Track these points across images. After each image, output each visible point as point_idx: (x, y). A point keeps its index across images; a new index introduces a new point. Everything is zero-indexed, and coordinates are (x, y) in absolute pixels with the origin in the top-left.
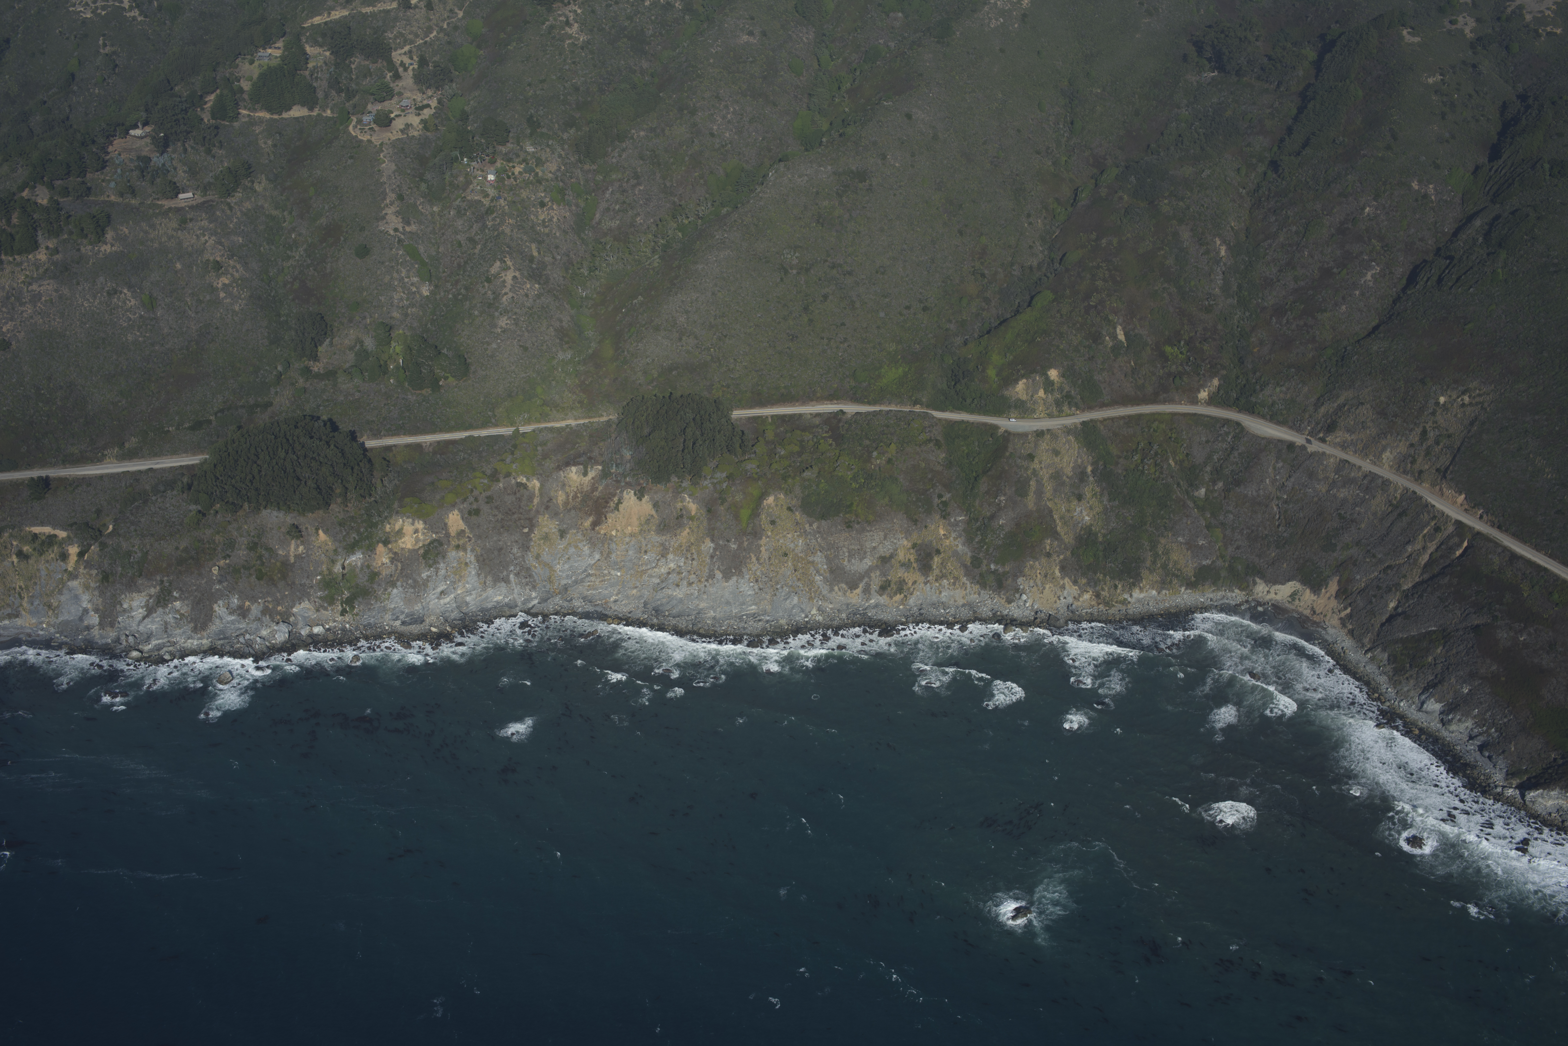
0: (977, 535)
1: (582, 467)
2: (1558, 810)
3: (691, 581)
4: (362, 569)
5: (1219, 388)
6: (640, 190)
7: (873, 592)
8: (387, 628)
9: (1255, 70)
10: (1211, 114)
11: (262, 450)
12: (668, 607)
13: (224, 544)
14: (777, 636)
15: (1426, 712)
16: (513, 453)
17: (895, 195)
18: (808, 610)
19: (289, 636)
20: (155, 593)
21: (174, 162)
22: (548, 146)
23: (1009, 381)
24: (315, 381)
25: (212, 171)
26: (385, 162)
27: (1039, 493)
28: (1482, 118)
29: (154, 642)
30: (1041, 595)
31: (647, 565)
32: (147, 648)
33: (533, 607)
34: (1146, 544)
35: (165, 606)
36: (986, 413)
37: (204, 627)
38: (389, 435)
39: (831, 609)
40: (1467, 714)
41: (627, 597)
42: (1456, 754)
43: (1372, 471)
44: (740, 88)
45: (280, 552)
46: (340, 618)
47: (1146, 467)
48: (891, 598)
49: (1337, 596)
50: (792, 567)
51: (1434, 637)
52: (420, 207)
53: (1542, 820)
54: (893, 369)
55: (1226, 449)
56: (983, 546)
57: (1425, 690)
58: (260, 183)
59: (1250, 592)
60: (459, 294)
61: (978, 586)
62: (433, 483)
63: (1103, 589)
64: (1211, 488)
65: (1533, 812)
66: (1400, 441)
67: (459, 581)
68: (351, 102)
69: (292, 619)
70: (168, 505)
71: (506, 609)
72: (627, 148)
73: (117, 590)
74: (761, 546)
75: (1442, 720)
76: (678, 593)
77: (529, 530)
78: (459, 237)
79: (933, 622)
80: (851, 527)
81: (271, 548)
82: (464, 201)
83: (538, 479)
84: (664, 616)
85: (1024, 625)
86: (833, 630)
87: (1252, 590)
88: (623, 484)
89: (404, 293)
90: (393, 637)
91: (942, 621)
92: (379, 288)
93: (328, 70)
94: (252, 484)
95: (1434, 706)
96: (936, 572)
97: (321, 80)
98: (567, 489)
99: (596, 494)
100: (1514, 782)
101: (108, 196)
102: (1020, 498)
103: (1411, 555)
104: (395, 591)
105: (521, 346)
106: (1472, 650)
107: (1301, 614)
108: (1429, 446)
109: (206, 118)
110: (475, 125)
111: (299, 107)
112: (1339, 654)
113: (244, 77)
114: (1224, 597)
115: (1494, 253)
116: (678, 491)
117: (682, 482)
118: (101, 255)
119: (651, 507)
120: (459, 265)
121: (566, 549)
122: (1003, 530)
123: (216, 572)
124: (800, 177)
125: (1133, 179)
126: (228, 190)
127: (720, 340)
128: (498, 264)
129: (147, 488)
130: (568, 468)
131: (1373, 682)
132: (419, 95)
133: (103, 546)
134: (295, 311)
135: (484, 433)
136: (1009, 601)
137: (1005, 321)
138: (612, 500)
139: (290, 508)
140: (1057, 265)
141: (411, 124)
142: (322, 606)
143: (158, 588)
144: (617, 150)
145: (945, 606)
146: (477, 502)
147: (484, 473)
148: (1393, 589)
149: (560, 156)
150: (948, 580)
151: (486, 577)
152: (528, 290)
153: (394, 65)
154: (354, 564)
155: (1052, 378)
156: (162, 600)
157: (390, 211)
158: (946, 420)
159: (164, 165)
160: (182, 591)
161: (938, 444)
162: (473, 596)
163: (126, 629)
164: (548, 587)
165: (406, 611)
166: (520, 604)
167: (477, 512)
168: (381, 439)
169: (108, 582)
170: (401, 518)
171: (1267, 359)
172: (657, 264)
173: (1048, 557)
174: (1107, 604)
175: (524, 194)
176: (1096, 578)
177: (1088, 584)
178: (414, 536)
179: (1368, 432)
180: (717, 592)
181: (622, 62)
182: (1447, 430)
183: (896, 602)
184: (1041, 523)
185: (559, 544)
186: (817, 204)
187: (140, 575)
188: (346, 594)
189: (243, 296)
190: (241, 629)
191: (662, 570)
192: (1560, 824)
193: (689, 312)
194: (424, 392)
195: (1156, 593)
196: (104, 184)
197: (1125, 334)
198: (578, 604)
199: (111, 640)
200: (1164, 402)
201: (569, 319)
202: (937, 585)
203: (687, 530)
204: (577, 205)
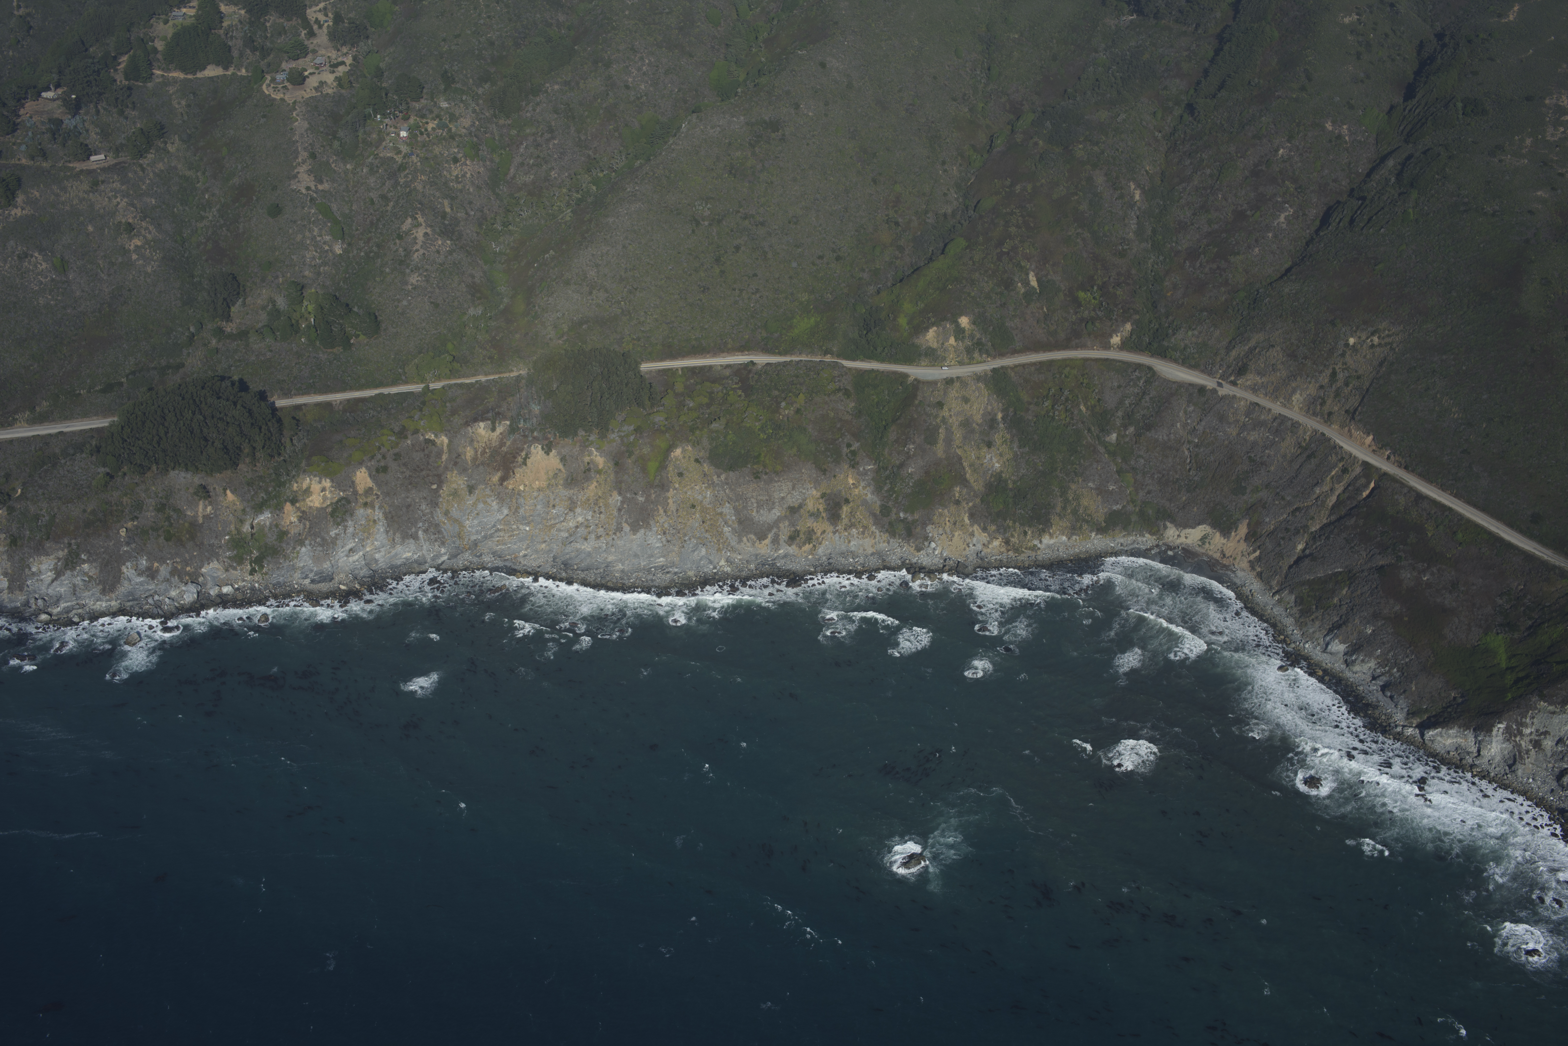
0: (886, 484)
1: (490, 422)
2: (1457, 748)
3: (599, 534)
4: (270, 528)
5: (1132, 333)
6: (554, 144)
7: (781, 542)
8: (296, 586)
9: (1173, 13)
10: (1129, 57)
11: (170, 412)
12: (577, 561)
13: (132, 506)
14: (685, 587)
15: (1331, 653)
16: (421, 410)
17: (808, 144)
18: (716, 561)
19: (198, 596)
20: (63, 555)
21: (86, 124)
22: (462, 101)
23: (919, 329)
24: (228, 341)
25: (124, 133)
26: (297, 120)
27: (949, 441)
28: (1398, 58)
29: (63, 605)
30: (950, 543)
31: (555, 519)
32: (56, 611)
33: (443, 563)
34: (1057, 489)
35: (73, 569)
36: (896, 361)
37: (112, 588)
38: (299, 394)
39: (740, 560)
40: (1370, 655)
41: (537, 551)
42: (1358, 695)
43: (1282, 413)
44: (655, 40)
45: (189, 513)
46: (249, 578)
47: (1057, 413)
48: (800, 548)
49: (1247, 539)
50: (700, 519)
51: (1340, 578)
52: (333, 165)
53: (1440, 758)
54: (806, 319)
55: (1138, 394)
56: (892, 495)
57: (1330, 631)
58: (173, 143)
59: (1161, 537)
60: (371, 252)
61: (887, 535)
62: (341, 441)
63: (1013, 536)
64: (1123, 433)
65: (1432, 750)
66: (1310, 383)
67: (368, 538)
68: (266, 61)
69: (201, 579)
70: (77, 468)
71: (415, 565)
72: (541, 101)
73: (25, 553)
74: (669, 498)
75: (1346, 661)
76: (587, 547)
77: (438, 486)
78: (371, 194)
79: (840, 572)
80: (759, 478)
81: (179, 509)
82: (376, 158)
83: (446, 435)
84: (572, 570)
85: (930, 572)
86: (741, 581)
87: (1162, 535)
88: (530, 439)
89: (317, 252)
90: (302, 597)
91: (850, 570)
92: (292, 247)
93: (242, 29)
94: (159, 446)
95: (1338, 647)
96: (845, 521)
97: (237, 39)
98: (476, 444)
99: (504, 449)
100: (1415, 722)
101: (19, 159)
102: (929, 446)
103: (1319, 497)
104: (303, 549)
105: (432, 303)
106: (1376, 591)
107: (1211, 557)
108: (1339, 388)
109: (120, 78)
110: (390, 81)
111: (214, 66)
112: (1247, 597)
113: (158, 37)
114: (1134, 541)
115: (1405, 193)
116: (585, 445)
117: (589, 436)
118: (11, 219)
119: (558, 461)
120: (372, 223)
121: (475, 505)
122: (912, 478)
123: (123, 534)
124: (712, 128)
125: (1048, 124)
126: (139, 152)
127: (630, 293)
128: (409, 220)
129: (57, 451)
130: (476, 424)
131: (1279, 625)
132: (334, 52)
133: (11, 510)
134: (208, 272)
135: (394, 390)
136: (918, 549)
137: (918, 269)
138: (520, 455)
139: (198, 469)
140: (971, 212)
141: (325, 82)
142: (231, 566)
143: (66, 551)
144: (531, 104)
145: (854, 555)
146: (385, 459)
147: (392, 430)
148: (1302, 531)
149: (474, 111)
150: (857, 529)
151: (394, 534)
152: (439, 246)
153: (309, 22)
154: (262, 523)
155: (963, 326)
156: (70, 563)
157: (302, 169)
158: (856, 369)
159: (75, 127)
160: (90, 553)
161: (847, 393)
162: (383, 553)
163: (35, 592)
164: (458, 542)
165: (315, 569)
166: (429, 560)
167: (385, 469)
168: (291, 398)
169: (16, 545)
170: (309, 477)
171: (1180, 303)
172: (569, 218)
173: (957, 504)
174: (1016, 550)
175: (437, 150)
176: (1006, 524)
177: (998, 530)
178: (322, 494)
179: (1278, 374)
180: (625, 545)
181: (538, 15)
182: (1356, 371)
183: (805, 552)
184: (951, 471)
185: (468, 500)
186: (729, 155)
187: (48, 538)
188: (255, 553)
189: (155, 258)
190: (150, 590)
191: (571, 524)
192: (1458, 762)
193: (600, 265)
194: (335, 350)
195: (1066, 539)
196: (15, 147)
197: (1037, 281)
198: (487, 559)
199: (21, 603)
200: (1076, 347)
201: (482, 275)
202: (846, 534)
203: (595, 484)
204: (492, 161)
